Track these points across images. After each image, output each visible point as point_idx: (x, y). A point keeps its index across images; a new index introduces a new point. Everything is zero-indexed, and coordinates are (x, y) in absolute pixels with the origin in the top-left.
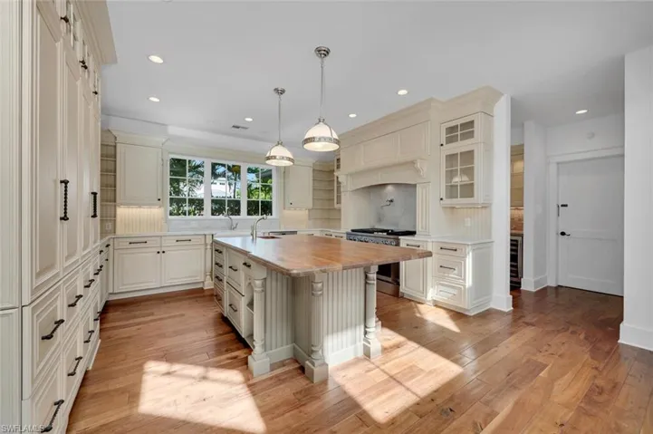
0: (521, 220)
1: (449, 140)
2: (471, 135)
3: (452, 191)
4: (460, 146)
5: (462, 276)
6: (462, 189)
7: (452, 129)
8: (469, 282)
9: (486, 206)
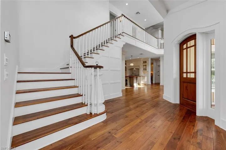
0: (153, 74)
1: (144, 63)
2: (146, 63)
3: (144, 70)
4: (145, 64)
5: (145, 80)
6: (145, 69)
7: (144, 62)
8: (146, 80)
9: (148, 72)
